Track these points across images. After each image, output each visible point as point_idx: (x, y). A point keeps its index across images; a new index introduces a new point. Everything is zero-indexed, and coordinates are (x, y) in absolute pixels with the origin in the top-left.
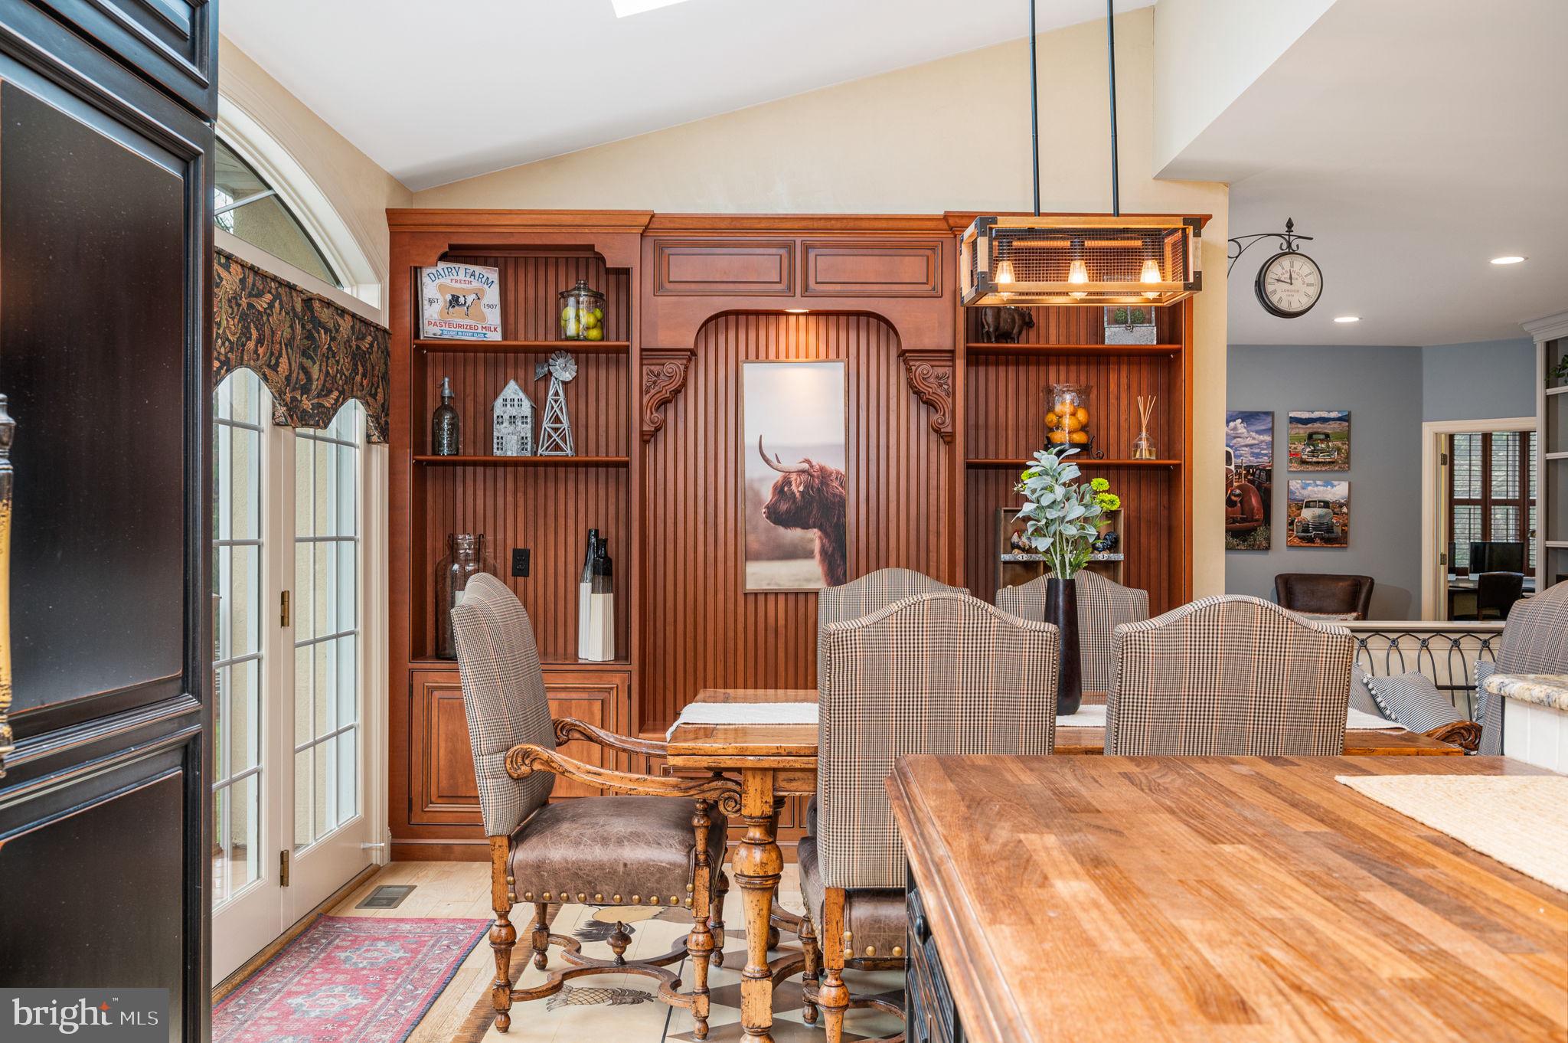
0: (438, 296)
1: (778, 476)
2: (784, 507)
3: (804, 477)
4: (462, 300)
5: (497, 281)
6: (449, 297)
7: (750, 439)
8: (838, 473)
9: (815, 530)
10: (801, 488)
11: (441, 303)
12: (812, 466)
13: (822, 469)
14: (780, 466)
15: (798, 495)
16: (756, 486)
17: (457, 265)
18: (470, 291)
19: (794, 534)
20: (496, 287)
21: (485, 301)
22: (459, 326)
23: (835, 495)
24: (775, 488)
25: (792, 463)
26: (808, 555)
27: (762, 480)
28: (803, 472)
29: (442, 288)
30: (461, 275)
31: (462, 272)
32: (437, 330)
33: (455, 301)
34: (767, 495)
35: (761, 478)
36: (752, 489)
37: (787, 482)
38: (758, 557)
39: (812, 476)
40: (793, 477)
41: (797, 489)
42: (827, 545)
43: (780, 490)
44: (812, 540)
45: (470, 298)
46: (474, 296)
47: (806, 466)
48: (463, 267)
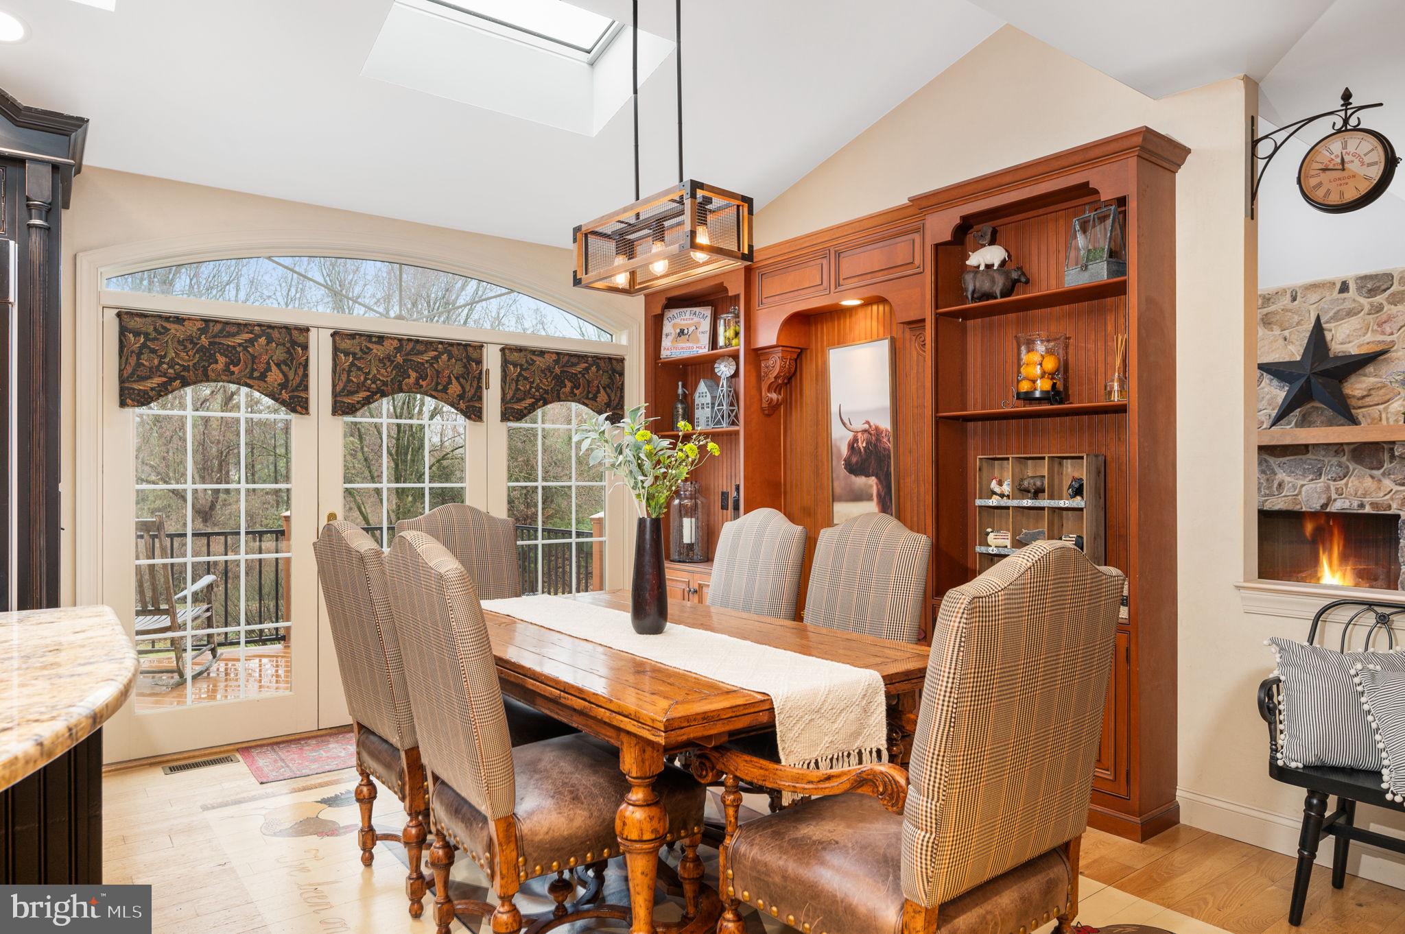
0: (672, 331)
1: (850, 435)
2: (854, 460)
3: (866, 435)
4: (686, 331)
5: (709, 316)
6: (678, 331)
7: (834, 409)
8: (887, 431)
9: (874, 478)
10: (864, 445)
11: (673, 335)
12: (870, 426)
13: (877, 428)
14: (851, 427)
15: (862, 449)
16: (838, 444)
17: (685, 310)
18: (691, 325)
19: (860, 481)
20: (708, 320)
21: (700, 329)
22: (682, 348)
23: (885, 449)
24: (849, 445)
25: (859, 425)
26: (870, 498)
27: (841, 439)
28: (865, 431)
29: (674, 326)
30: (688, 316)
31: (688, 313)
32: (668, 353)
33: (682, 332)
34: (845, 451)
35: (841, 437)
36: (836, 446)
37: (855, 440)
38: (840, 500)
39: (871, 434)
40: (860, 435)
41: (862, 445)
42: (881, 490)
43: (852, 447)
44: (871, 486)
45: (691, 329)
46: (694, 328)
47: (867, 426)
48: (689, 310)
